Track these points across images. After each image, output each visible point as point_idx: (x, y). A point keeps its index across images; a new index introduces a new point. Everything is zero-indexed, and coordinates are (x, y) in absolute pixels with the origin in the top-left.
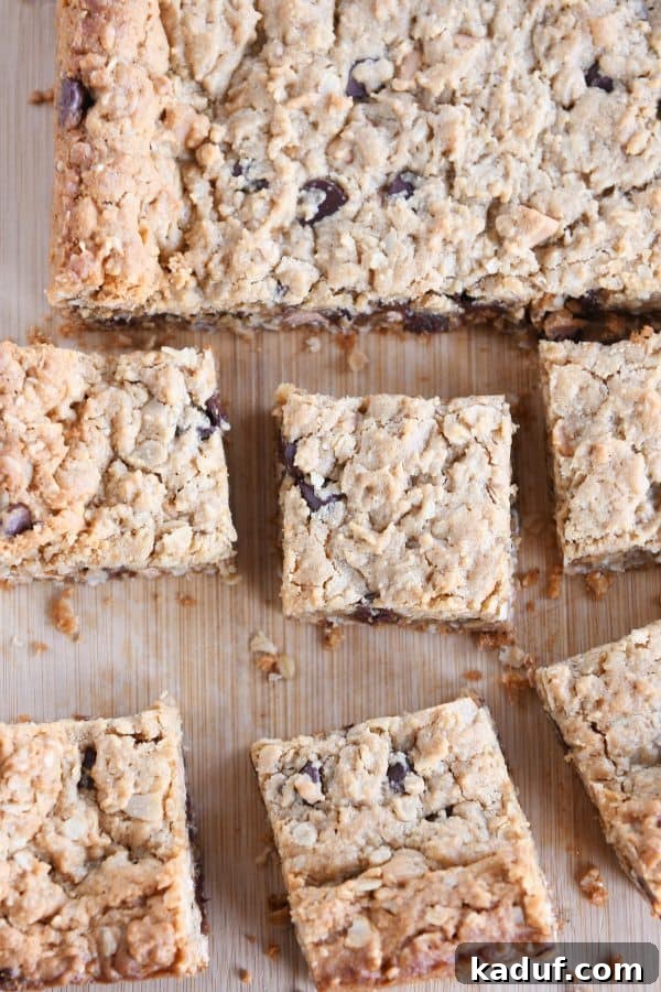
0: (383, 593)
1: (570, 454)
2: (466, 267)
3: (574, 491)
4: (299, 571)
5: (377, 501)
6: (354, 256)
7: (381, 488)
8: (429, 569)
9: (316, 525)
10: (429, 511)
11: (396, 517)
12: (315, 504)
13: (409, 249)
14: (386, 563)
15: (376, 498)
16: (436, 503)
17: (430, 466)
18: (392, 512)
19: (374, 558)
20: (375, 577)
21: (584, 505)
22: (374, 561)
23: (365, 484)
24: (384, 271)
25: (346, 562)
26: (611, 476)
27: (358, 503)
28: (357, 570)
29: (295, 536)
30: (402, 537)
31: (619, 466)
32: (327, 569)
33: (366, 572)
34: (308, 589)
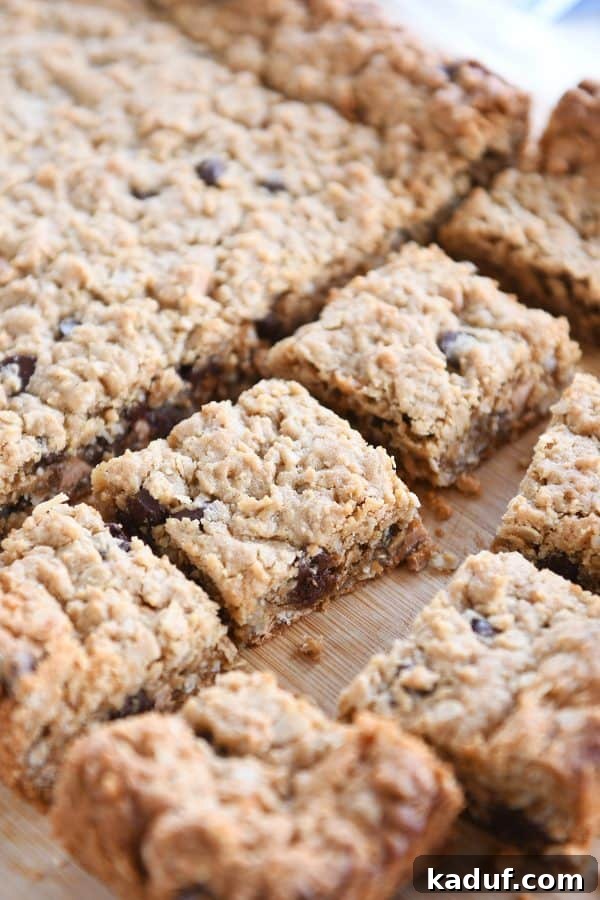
0: (311, 534)
1: (367, 382)
2: (168, 339)
3: (395, 401)
4: (228, 564)
5: (245, 477)
6: (77, 379)
7: (241, 466)
8: (331, 492)
9: (212, 527)
10: (293, 458)
11: (270, 479)
12: (198, 514)
13: (116, 349)
14: (293, 511)
15: (243, 475)
16: (293, 450)
17: (265, 435)
18: (264, 478)
19: (280, 517)
20: (293, 530)
21: (412, 399)
22: (282, 520)
23: (226, 473)
24: (110, 370)
25: (260, 538)
26: (411, 368)
27: (231, 490)
28: (274, 538)
29: (201, 546)
30: (288, 488)
31: (410, 359)
32: (250, 548)
33: (283, 532)
34: (247, 572)
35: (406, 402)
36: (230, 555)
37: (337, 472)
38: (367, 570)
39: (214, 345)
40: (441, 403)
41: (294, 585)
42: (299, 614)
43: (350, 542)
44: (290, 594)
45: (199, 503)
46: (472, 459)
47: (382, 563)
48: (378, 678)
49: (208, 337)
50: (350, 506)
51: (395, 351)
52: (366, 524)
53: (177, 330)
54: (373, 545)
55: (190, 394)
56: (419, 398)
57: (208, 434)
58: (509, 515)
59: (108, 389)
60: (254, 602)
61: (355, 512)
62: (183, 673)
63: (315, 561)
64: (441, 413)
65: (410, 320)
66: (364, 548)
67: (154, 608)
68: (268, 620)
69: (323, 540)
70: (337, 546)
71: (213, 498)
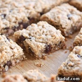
0: (48, 41)
7: (37, 32)
8: (51, 35)
9: (32, 40)
14: (45, 38)
16: (45, 30)
17: (41, 28)
18: (41, 34)
19: (43, 39)
23: (35, 33)
25: (40, 42)
26: (62, 18)
27: (35, 35)
28: (42, 42)
29: (31, 43)
30: (44, 35)
31: (62, 17)
32: (39, 43)
33: (44, 41)
34: (38, 46)
35: (61, 23)
36: (35, 44)
37: (52, 33)
38: (56, 48)
39: (33, 15)
40: (66, 23)
41: (45, 49)
42: (46, 54)
43: (54, 43)
44: (44, 51)
45: (30, 37)
46: (71, 33)
47: (59, 47)
48: (64, 65)
49: (32, 13)
50: (54, 37)
51: (60, 16)
52: (56, 40)
53: (28, 12)
54: (57, 44)
55: (29, 22)
56: (63, 22)
57: (32, 28)
58: (76, 38)
59: (16, 19)
60: (39, 51)
61: (55, 39)
62: (17, 59)
63: (48, 46)
64: (66, 25)
65: (63, 12)
66: (56, 45)
67: (13, 49)
68: (41, 55)
69: (50, 42)
70: (52, 44)
71: (33, 36)
